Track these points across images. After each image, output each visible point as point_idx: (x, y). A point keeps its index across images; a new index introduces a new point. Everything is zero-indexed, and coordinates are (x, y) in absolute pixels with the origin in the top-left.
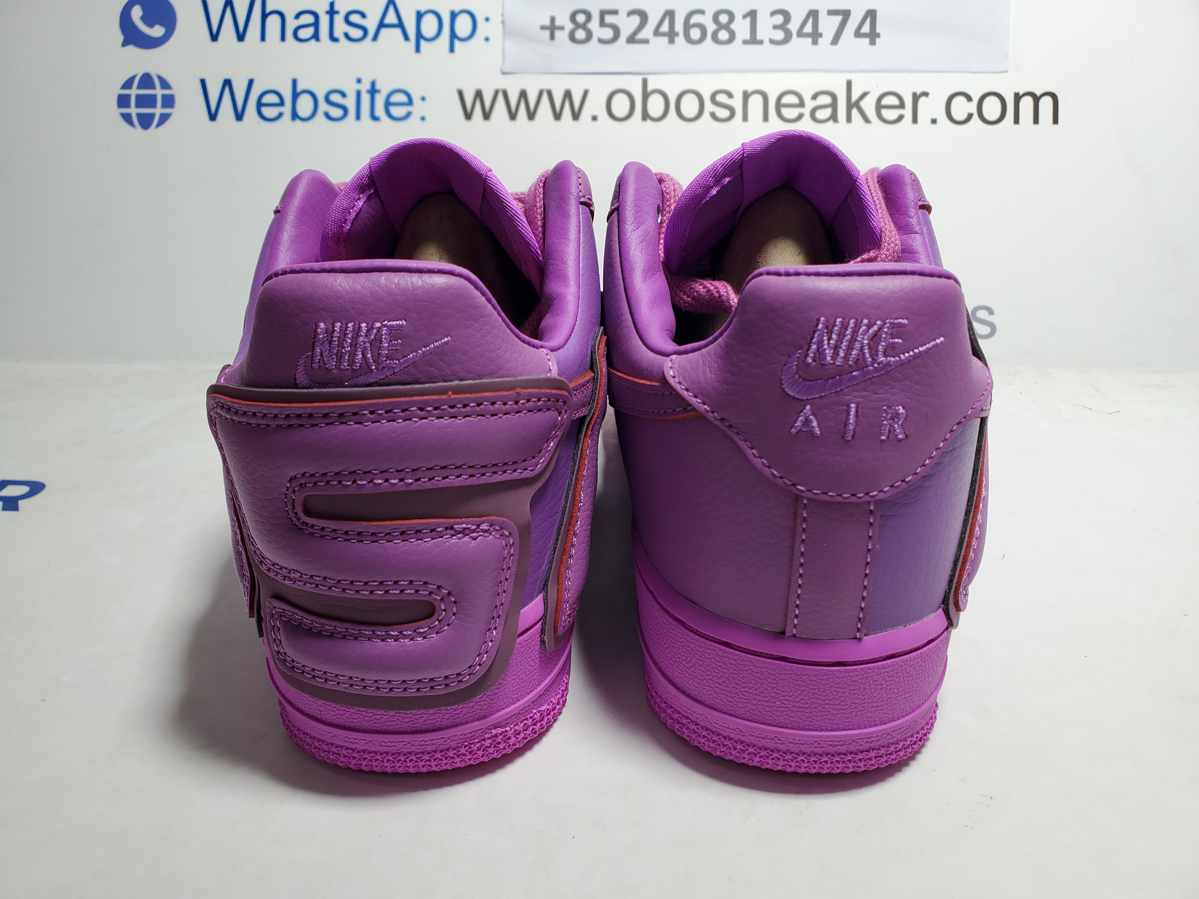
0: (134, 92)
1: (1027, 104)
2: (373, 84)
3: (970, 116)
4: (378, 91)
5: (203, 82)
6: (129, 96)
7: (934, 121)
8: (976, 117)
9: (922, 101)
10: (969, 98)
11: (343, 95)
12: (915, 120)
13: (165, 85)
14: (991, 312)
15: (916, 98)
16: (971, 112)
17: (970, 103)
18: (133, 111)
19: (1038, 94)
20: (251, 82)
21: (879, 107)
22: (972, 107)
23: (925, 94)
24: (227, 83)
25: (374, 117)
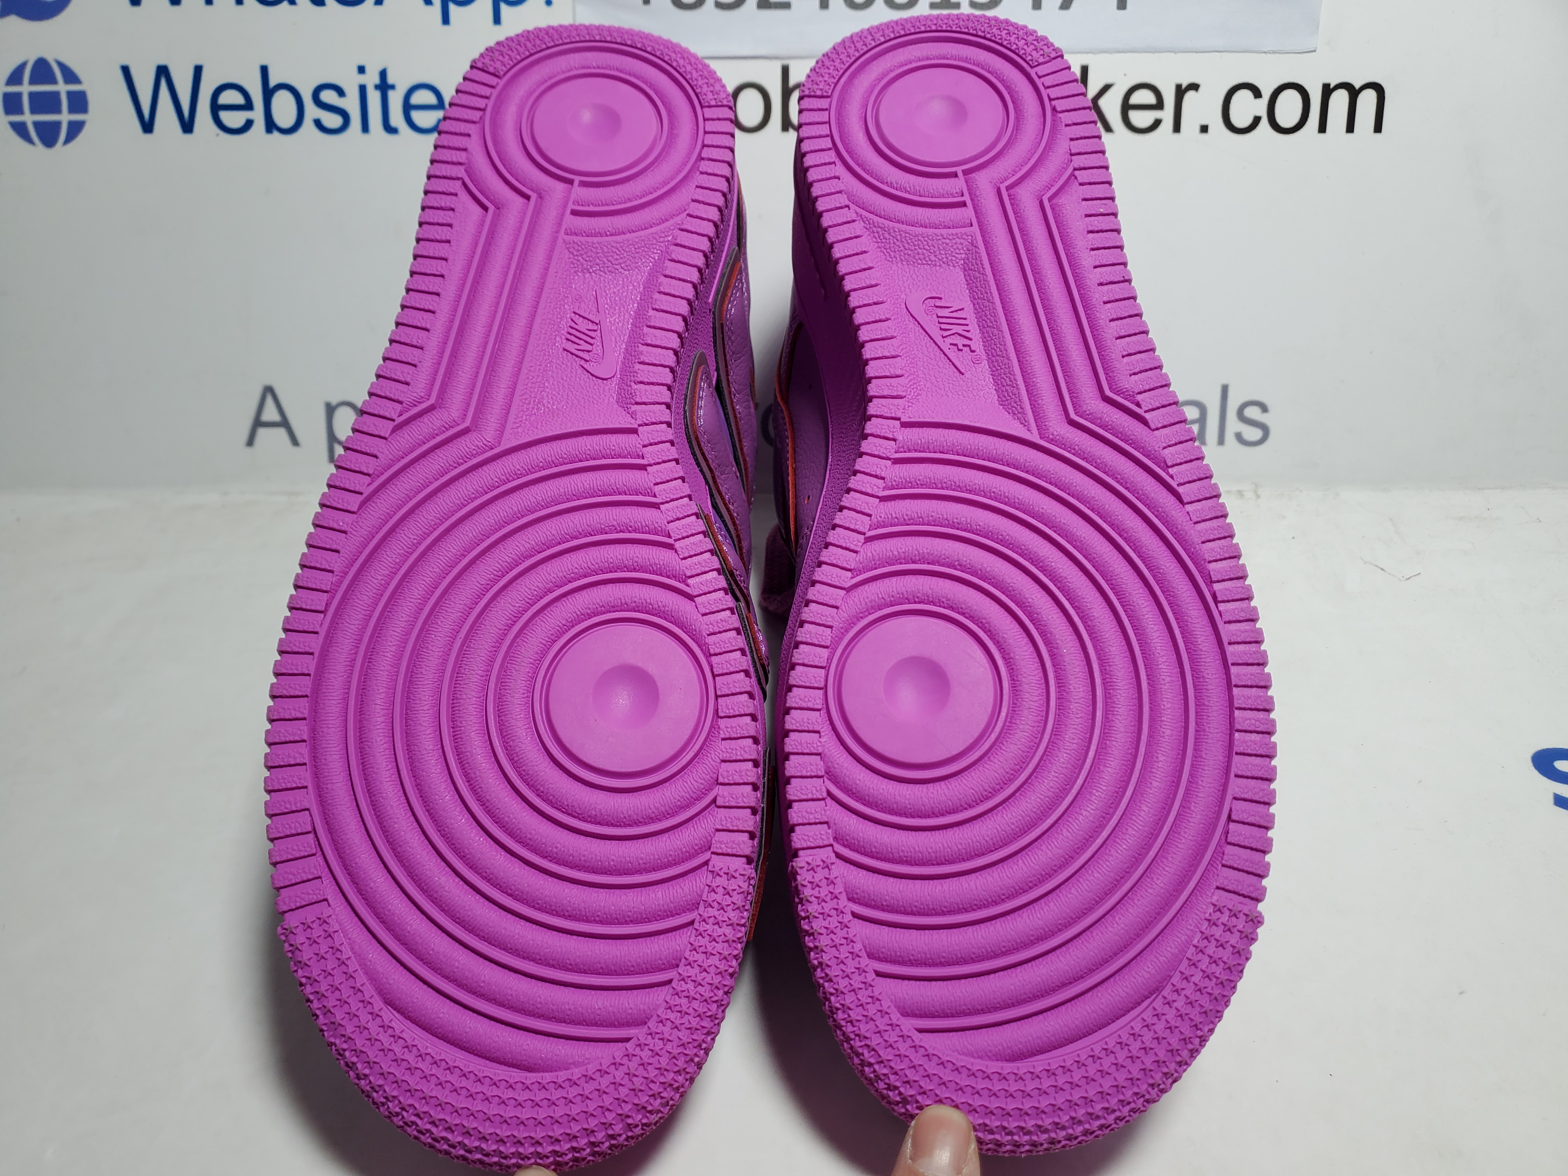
0: (26, 89)
1: (1339, 101)
2: (383, 74)
3: (1257, 120)
4: (393, 87)
5: (126, 71)
6: (19, 95)
7: (1204, 129)
8: (1264, 122)
9: (1190, 96)
10: (1257, 93)
11: (341, 92)
12: (1177, 128)
13: (70, 76)
14: (1264, 408)
15: (1180, 92)
16: (1258, 114)
17: (1258, 100)
18: (28, 118)
19: (1357, 86)
20: (198, 71)
21: (1126, 107)
22: (1260, 107)
23: (1194, 87)
24: (163, 72)
25: (390, 129)
